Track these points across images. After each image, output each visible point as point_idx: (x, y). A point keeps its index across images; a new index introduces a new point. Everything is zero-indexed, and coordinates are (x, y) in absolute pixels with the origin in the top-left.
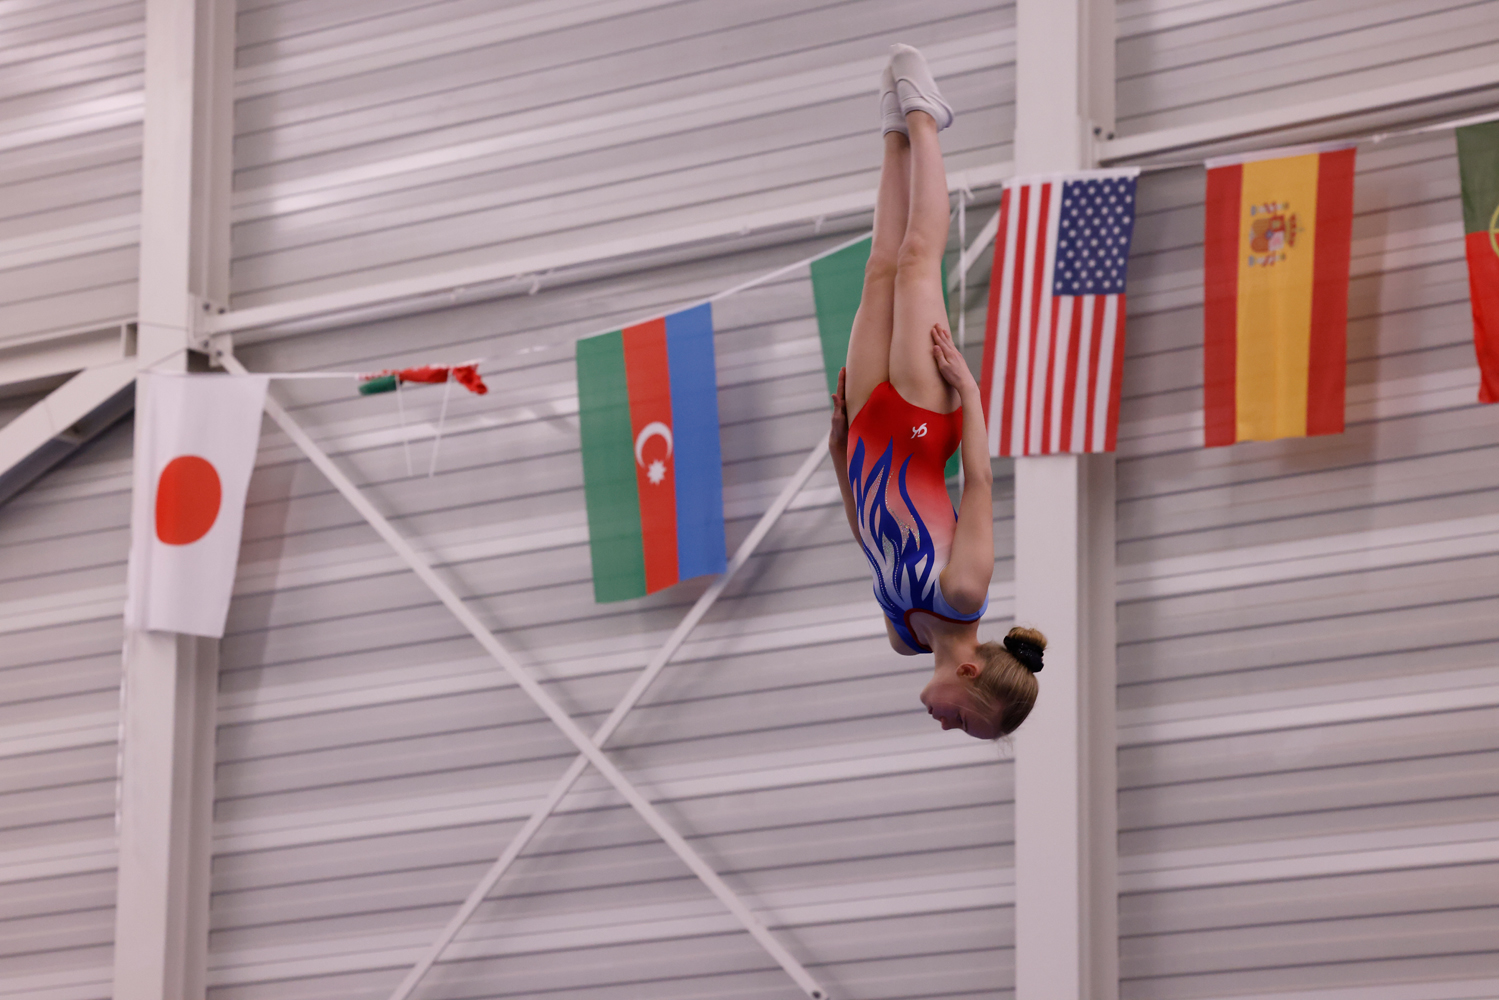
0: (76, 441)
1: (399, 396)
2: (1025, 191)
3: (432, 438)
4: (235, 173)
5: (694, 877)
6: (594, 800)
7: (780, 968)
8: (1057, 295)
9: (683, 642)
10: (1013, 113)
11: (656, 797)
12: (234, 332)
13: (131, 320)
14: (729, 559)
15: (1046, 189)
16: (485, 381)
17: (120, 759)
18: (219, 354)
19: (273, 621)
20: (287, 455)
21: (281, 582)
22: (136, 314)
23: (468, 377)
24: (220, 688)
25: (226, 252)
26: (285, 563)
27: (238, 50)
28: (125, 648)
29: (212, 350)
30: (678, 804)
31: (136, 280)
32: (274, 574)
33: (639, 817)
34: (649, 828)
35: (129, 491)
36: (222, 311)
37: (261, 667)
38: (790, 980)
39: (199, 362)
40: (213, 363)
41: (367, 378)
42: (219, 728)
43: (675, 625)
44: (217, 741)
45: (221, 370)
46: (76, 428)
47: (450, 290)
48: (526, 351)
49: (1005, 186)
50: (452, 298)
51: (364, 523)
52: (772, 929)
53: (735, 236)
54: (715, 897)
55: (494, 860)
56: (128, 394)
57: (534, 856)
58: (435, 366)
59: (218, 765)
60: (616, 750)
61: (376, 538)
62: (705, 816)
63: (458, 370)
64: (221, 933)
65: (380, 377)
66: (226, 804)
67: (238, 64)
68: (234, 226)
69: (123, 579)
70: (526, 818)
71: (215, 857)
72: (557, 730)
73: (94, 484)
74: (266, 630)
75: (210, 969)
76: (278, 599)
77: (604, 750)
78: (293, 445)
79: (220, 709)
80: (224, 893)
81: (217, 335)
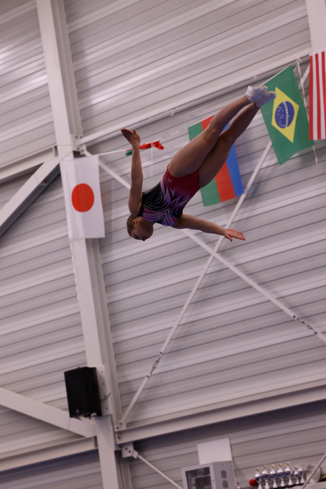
0: (46, 185)
2: (317, 56)
4: (78, 94)
5: (251, 287)
6: (218, 268)
7: (282, 310)
9: (236, 215)
10: (309, 32)
11: (236, 264)
12: (86, 143)
13: (55, 145)
14: (245, 187)
15: (323, 54)
16: (163, 145)
17: (76, 279)
18: (83, 151)
19: (113, 230)
20: (108, 178)
21: (113, 217)
22: (56, 143)
23: (158, 145)
24: (101, 252)
25: (80, 119)
26: (113, 211)
27: (73, 56)
28: (71, 245)
29: (80, 150)
30: (243, 265)
31: (54, 133)
32: (111, 215)
33: (231, 271)
34: (235, 274)
35: (63, 197)
36: (81, 138)
37: (112, 244)
38: (286, 314)
39: (77, 154)
40: (81, 154)
41: (127, 151)
42: (103, 265)
43: (232, 210)
44: (103, 269)
45: (84, 156)
46: (45, 181)
47: (147, 119)
48: (173, 134)
49: (310, 55)
50: (148, 121)
52: (277, 299)
53: (230, 86)
54: (258, 292)
55: (190, 292)
56: (58, 168)
57: (202, 288)
58: (147, 143)
59: (104, 276)
60: (222, 252)
62: (252, 267)
63: (154, 143)
64: (114, 327)
66: (109, 287)
67: (73, 61)
68: (81, 110)
69: (66, 225)
70: (198, 277)
71: (108, 304)
72: (203, 249)
73: (53, 197)
75: (113, 338)
76: (113, 222)
77: (218, 252)
78: (109, 175)
79: (102, 259)
80: (113, 314)
81: (81, 145)
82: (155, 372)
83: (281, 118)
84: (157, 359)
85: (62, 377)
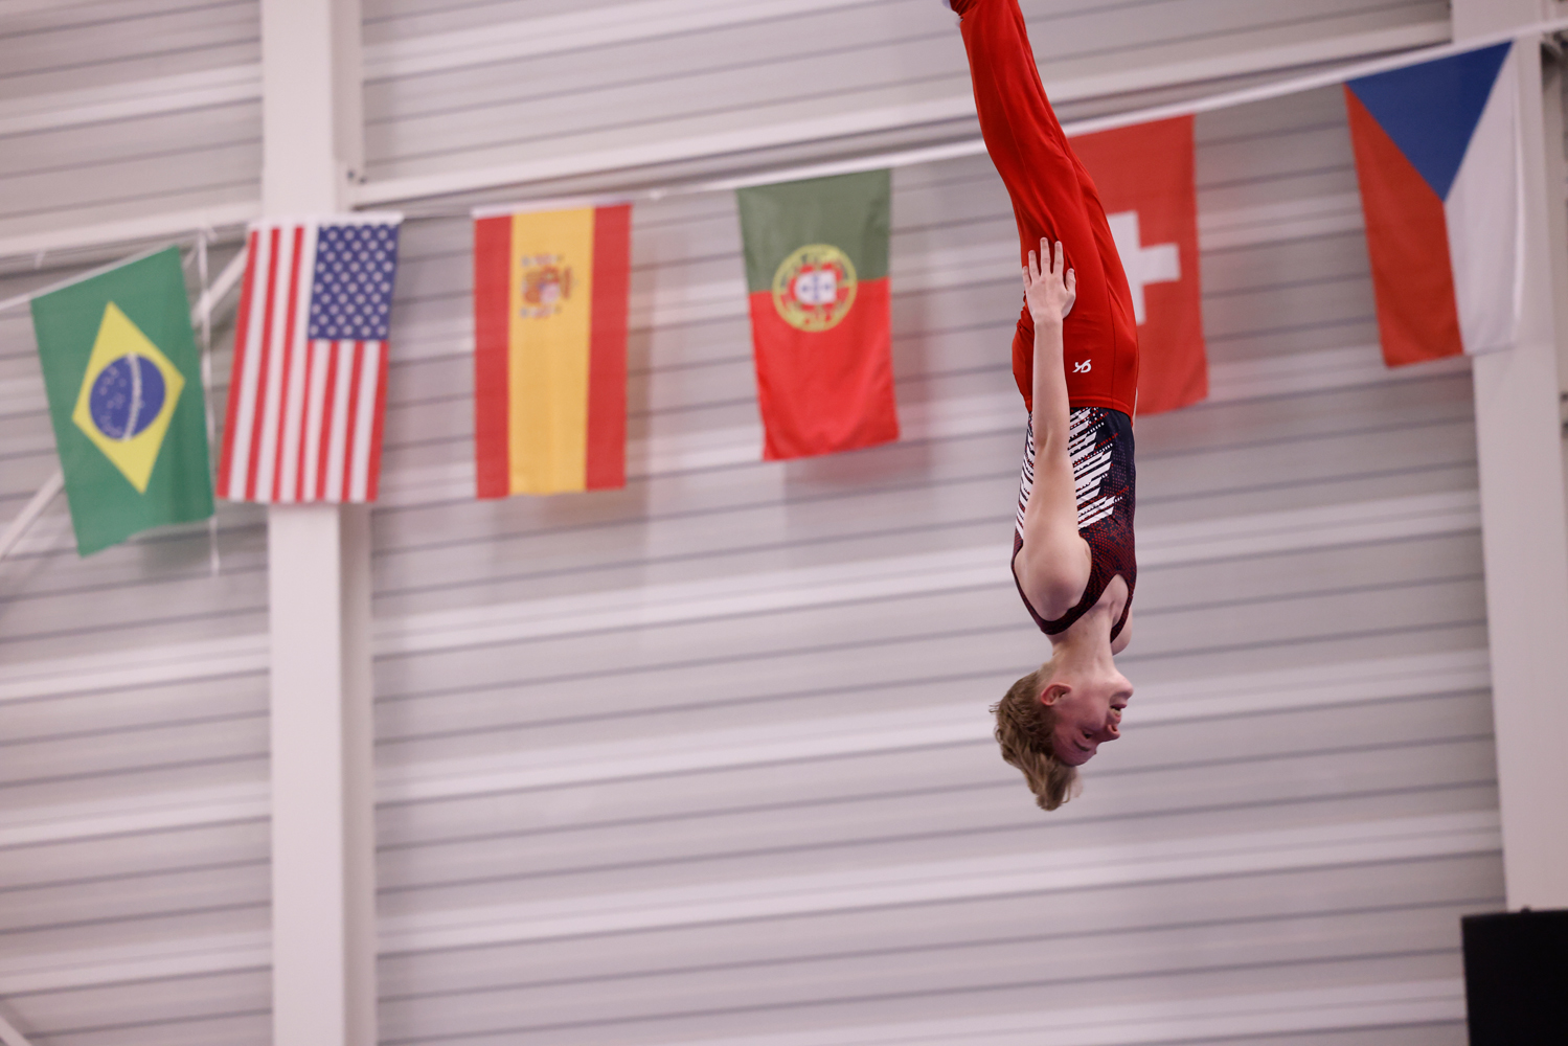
2: (276, 234)
8: (311, 339)
10: (260, 150)
15: (299, 233)
49: (252, 227)
83: (110, 404)
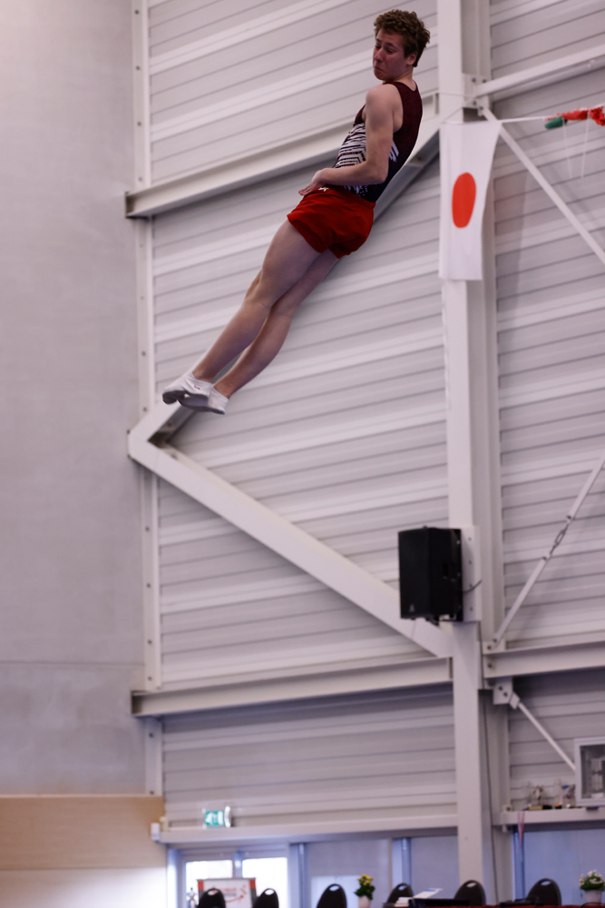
0: (420, 166)
1: (564, 129)
3: (581, 154)
12: (490, 94)
13: (436, 92)
17: (446, 356)
18: (482, 108)
19: (521, 268)
21: (525, 243)
22: (437, 89)
23: (598, 115)
24: (498, 309)
25: (488, 45)
26: (526, 232)
28: (443, 290)
29: (477, 107)
31: (436, 68)
32: (519, 239)
35: (438, 196)
36: (484, 81)
37: (516, 296)
39: (471, 114)
40: (480, 114)
41: (549, 119)
42: (498, 334)
44: (498, 341)
45: (483, 118)
46: (418, 158)
47: (587, 62)
50: (589, 66)
51: (555, 207)
56: (435, 139)
58: (582, 109)
59: (499, 356)
61: (562, 216)
63: (592, 111)
64: (506, 455)
65: (555, 118)
66: (504, 379)
68: (492, 26)
69: (437, 250)
71: (501, 410)
73: (423, 193)
74: (517, 273)
75: (503, 476)
76: (523, 253)
79: (498, 322)
80: (508, 431)
81: (480, 97)
82: (557, 551)
84: (562, 527)
85: (394, 541)
